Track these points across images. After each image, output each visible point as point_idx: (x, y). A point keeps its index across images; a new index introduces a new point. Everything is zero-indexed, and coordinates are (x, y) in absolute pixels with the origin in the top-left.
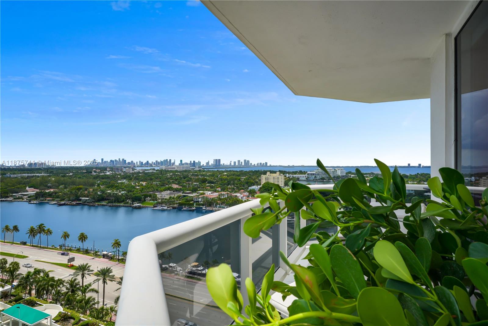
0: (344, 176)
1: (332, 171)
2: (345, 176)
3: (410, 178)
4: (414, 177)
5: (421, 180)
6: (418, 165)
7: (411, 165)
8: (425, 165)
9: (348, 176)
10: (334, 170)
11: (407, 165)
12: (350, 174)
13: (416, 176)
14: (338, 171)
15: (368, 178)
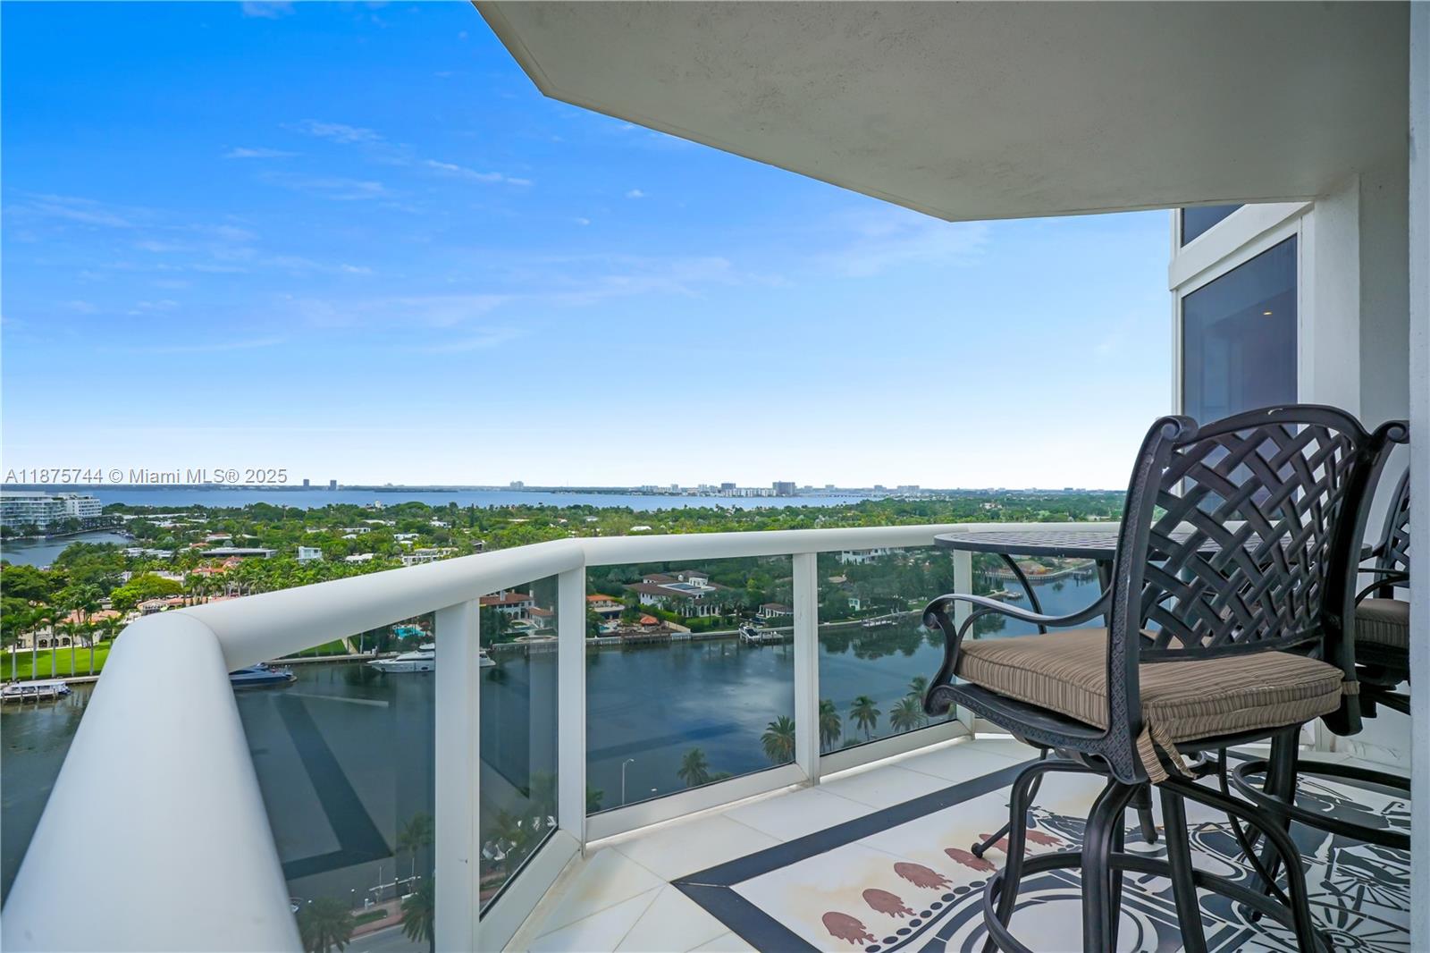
0: (93, 520)
1: (43, 501)
2: (100, 518)
3: (311, 518)
4: (320, 514)
5: (337, 523)
6: (329, 484)
7: (311, 484)
8: (346, 484)
9: (113, 518)
10: (52, 501)
11: (302, 484)
12: (117, 511)
13: (326, 511)
14: (69, 502)
15: (186, 522)
